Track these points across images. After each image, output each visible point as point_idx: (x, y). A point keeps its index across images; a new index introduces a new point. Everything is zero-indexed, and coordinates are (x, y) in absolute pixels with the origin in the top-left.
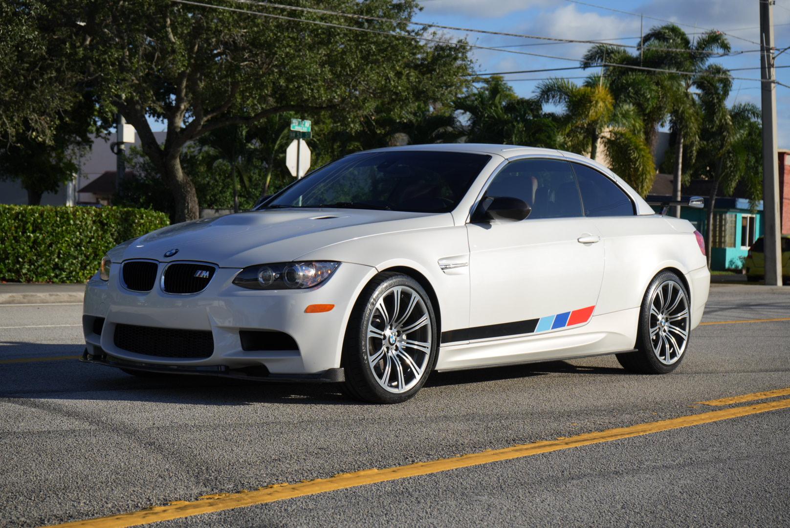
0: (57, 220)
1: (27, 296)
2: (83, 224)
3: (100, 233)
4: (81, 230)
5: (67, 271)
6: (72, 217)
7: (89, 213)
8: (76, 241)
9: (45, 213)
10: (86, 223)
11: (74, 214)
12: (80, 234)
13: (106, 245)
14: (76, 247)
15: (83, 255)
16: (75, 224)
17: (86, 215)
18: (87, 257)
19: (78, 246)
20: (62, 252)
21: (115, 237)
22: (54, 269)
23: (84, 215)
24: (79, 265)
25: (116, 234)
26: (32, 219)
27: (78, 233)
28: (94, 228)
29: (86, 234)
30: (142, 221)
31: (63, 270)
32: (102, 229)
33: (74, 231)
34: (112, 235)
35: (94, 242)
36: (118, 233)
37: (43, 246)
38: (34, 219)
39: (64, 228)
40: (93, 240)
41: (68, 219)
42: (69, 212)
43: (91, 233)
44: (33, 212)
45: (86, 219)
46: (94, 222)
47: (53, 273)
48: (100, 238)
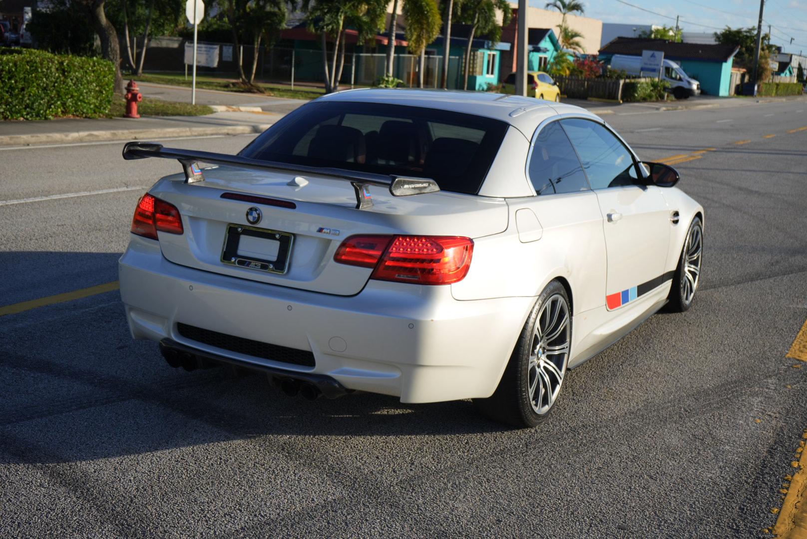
0: (27, 69)
1: (13, 138)
2: (49, 71)
3: (62, 78)
4: (47, 76)
5: (36, 110)
6: (39, 65)
7: (53, 62)
8: (43, 86)
9: (18, 63)
10: (51, 71)
11: (41, 64)
12: (46, 80)
13: (67, 87)
14: (42, 90)
15: (49, 97)
16: (43, 72)
17: (50, 64)
18: (52, 98)
19: (45, 89)
20: (32, 94)
21: (74, 82)
22: (25, 108)
23: (49, 64)
24: (46, 105)
25: (75, 79)
26: (7, 67)
27: (44, 79)
28: (57, 75)
29: (51, 80)
30: (95, 68)
31: (32, 109)
32: (63, 74)
33: (41, 77)
34: (72, 80)
35: (57, 87)
36: (76, 78)
37: (17, 90)
38: (9, 67)
39: (33, 75)
40: (56, 85)
41: (36, 68)
42: (37, 61)
43: (54, 78)
44: (8, 62)
45: (51, 67)
46: (57, 69)
47: (25, 112)
48: (62, 82)
